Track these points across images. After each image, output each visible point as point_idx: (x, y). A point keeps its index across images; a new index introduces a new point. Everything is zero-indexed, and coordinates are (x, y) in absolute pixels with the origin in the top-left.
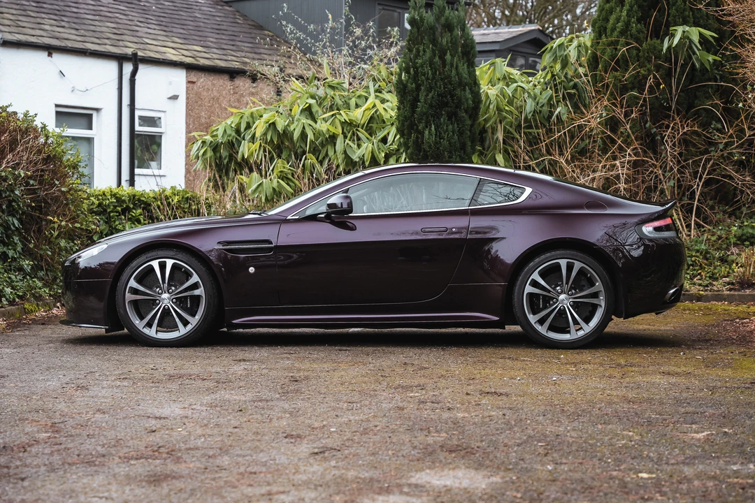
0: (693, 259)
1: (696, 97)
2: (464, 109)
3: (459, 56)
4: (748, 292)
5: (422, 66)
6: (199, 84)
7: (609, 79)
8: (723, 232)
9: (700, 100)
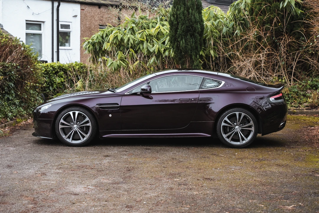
0: (292, 95)
1: (294, 27)
2: (197, 32)
3: (195, 10)
4: (314, 110)
5: (179, 14)
6: (86, 10)
7: (258, 19)
8: (304, 83)
9: (296, 28)
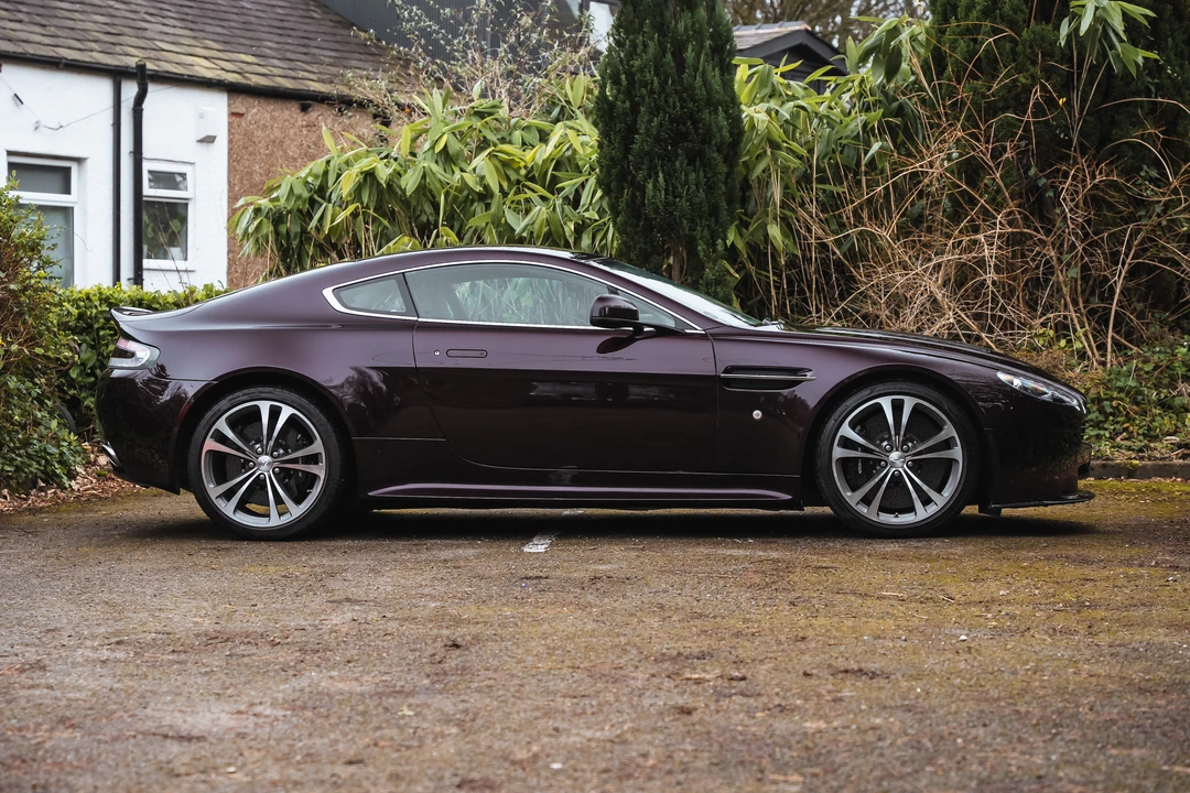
0: (1114, 403)
1: (1114, 123)
3: (706, 55)
5: (641, 71)
6: (249, 118)
7: (963, 93)
8: (1162, 357)
9: (1121, 129)
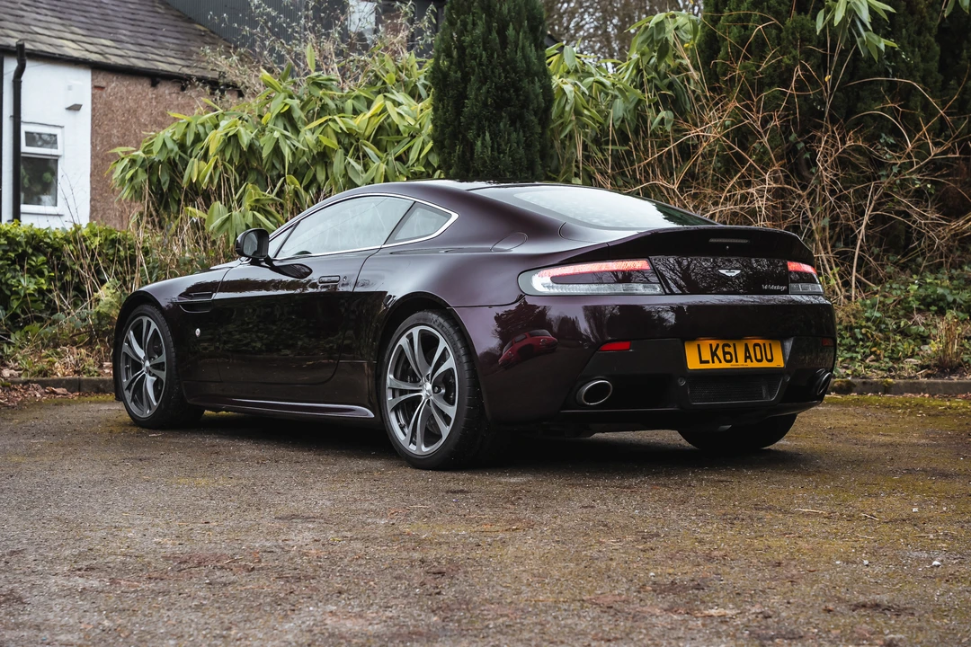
0: (864, 331)
1: (859, 98)
2: (533, 110)
3: (525, 32)
4: (955, 379)
5: (471, 45)
6: (109, 90)
8: (898, 292)
9: (865, 103)
